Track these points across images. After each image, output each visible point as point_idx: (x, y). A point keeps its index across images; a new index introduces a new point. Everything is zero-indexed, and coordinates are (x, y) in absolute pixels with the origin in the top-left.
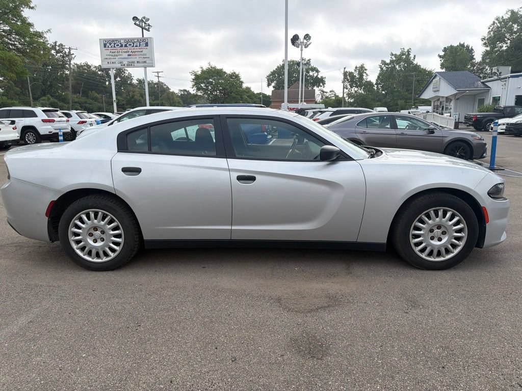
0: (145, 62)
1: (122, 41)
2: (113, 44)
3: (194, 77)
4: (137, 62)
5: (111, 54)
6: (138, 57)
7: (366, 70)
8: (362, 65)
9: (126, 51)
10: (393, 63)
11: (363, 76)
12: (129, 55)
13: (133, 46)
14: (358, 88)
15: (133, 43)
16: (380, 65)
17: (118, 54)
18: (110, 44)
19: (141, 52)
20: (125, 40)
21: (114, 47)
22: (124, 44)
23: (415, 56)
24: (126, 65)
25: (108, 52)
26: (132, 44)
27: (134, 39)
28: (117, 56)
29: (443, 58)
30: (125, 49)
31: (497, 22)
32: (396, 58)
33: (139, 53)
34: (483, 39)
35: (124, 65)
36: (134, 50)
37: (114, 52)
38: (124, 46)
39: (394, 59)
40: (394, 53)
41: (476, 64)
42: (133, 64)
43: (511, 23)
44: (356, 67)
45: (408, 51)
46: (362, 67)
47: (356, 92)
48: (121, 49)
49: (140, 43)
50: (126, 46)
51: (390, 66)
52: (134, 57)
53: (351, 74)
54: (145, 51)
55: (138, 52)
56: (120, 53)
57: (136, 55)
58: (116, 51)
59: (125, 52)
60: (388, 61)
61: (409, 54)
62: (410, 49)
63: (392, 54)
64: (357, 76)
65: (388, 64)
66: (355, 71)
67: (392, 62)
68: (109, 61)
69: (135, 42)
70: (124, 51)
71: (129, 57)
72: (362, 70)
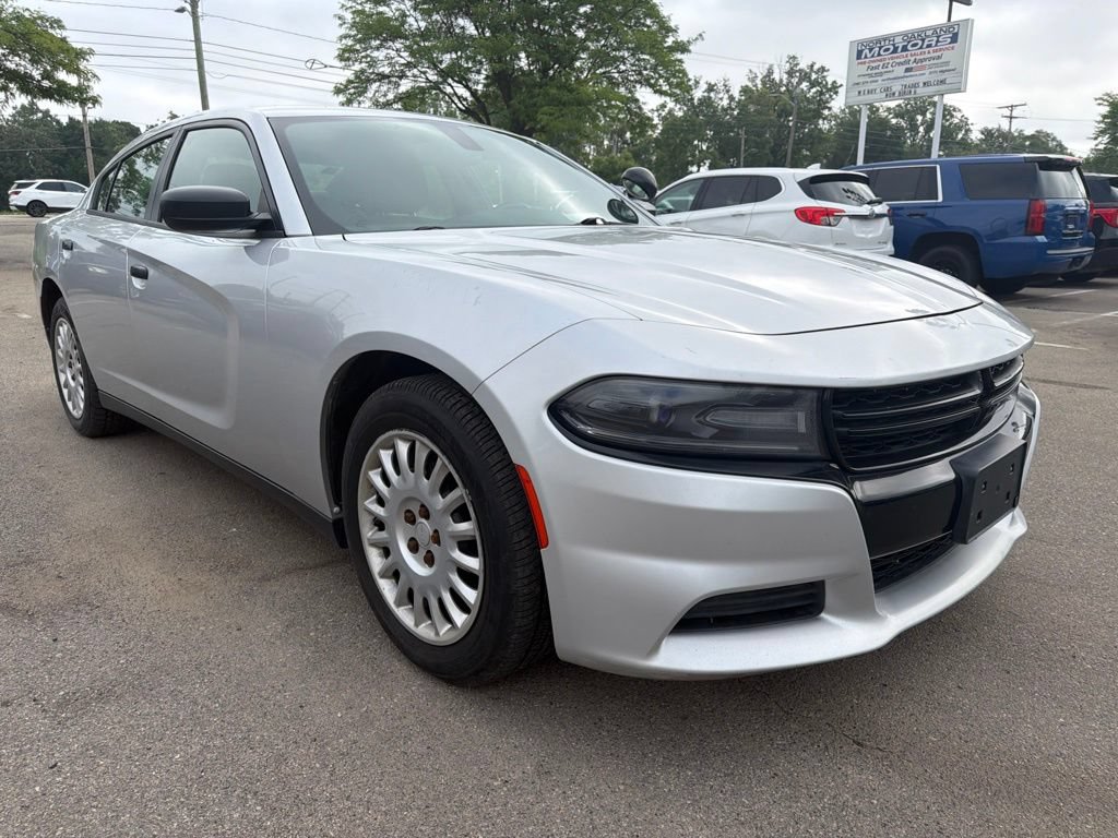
0: (943, 82)
1: (898, 40)
2: (877, 49)
3: (1108, 109)
4: (924, 84)
5: (870, 72)
6: (927, 72)
9: (902, 60)
12: (907, 70)
13: (921, 48)
15: (923, 40)
17: (883, 70)
18: (871, 50)
19: (939, 57)
20: (905, 35)
21: (879, 55)
22: (901, 46)
24: (897, 94)
25: (863, 69)
26: (920, 43)
27: (924, 30)
28: (881, 74)
30: (901, 57)
33: (932, 62)
35: (894, 94)
36: (922, 57)
37: (877, 67)
38: (900, 50)
42: (913, 90)
48: (892, 58)
49: (938, 37)
50: (905, 49)
52: (918, 73)
54: (947, 55)
55: (930, 59)
56: (890, 68)
57: (923, 68)
58: (881, 64)
59: (899, 64)
68: (862, 89)
69: (928, 36)
70: (898, 61)
71: (909, 74)
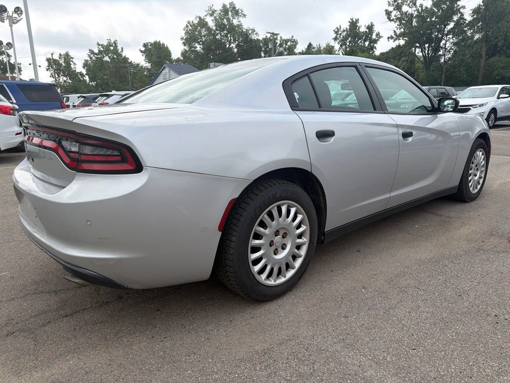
7: (72, 58)
8: (66, 53)
10: (102, 53)
11: (70, 64)
14: (66, 77)
16: (89, 55)
23: (122, 48)
29: (144, 53)
31: (189, 25)
32: (103, 48)
34: (182, 39)
39: (102, 49)
40: (100, 44)
41: (174, 61)
43: (199, 28)
44: (60, 55)
45: (115, 43)
46: (67, 55)
47: (65, 81)
51: (99, 56)
53: (55, 61)
60: (96, 51)
61: (116, 46)
62: (116, 41)
63: (99, 45)
64: (63, 64)
65: (96, 54)
66: (60, 58)
67: (100, 52)
72: (67, 58)
